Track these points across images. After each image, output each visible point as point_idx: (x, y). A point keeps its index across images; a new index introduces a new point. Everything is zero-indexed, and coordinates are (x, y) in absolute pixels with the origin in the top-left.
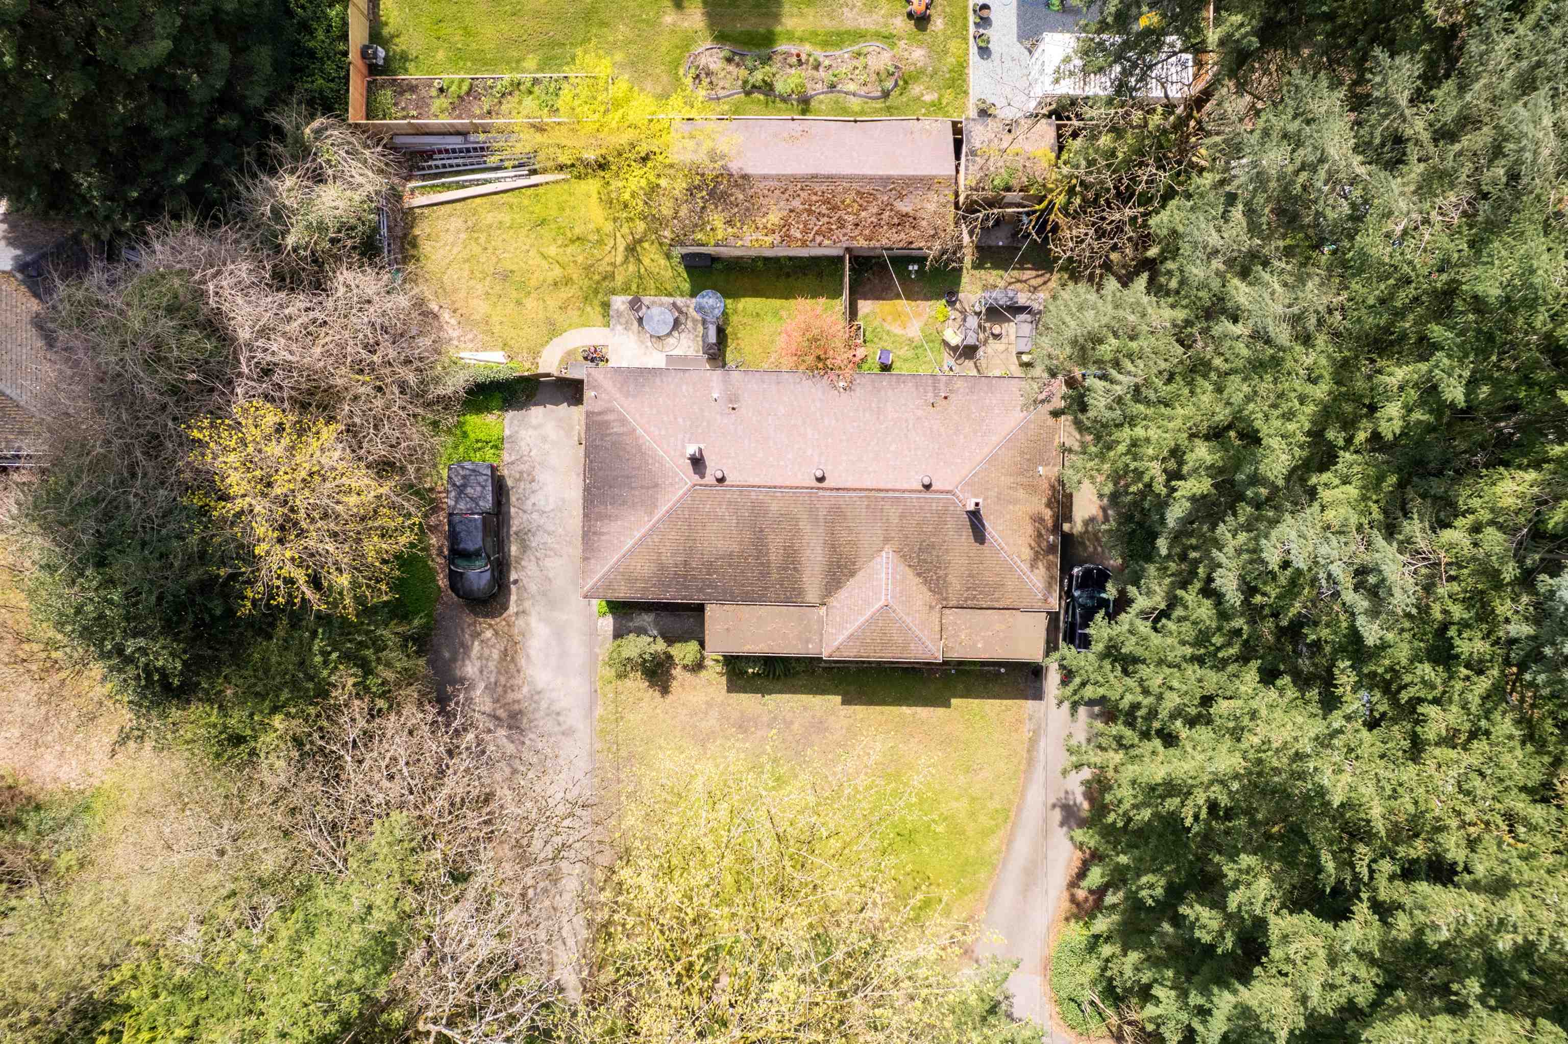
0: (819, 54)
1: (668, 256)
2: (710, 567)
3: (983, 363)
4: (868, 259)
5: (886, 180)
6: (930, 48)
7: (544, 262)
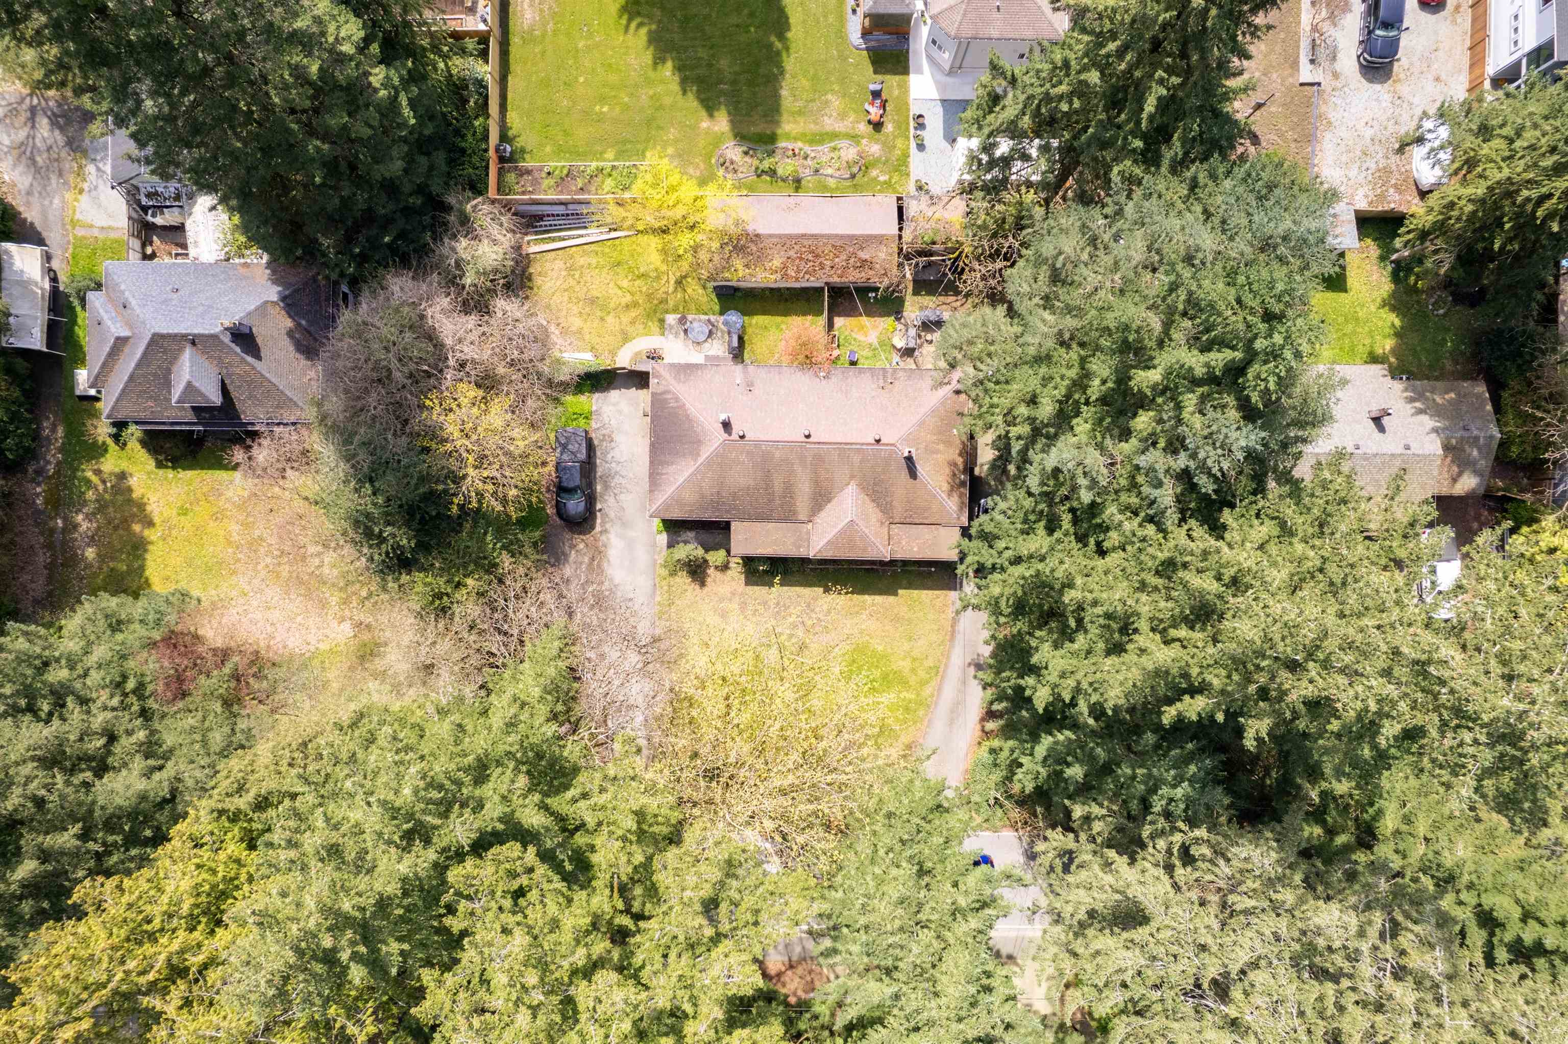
0: (807, 149)
1: (704, 288)
2: (734, 496)
3: (920, 359)
4: (841, 289)
5: (852, 237)
6: (884, 144)
7: (619, 292)
